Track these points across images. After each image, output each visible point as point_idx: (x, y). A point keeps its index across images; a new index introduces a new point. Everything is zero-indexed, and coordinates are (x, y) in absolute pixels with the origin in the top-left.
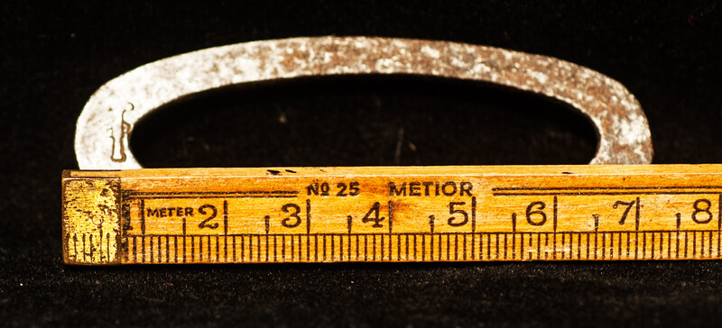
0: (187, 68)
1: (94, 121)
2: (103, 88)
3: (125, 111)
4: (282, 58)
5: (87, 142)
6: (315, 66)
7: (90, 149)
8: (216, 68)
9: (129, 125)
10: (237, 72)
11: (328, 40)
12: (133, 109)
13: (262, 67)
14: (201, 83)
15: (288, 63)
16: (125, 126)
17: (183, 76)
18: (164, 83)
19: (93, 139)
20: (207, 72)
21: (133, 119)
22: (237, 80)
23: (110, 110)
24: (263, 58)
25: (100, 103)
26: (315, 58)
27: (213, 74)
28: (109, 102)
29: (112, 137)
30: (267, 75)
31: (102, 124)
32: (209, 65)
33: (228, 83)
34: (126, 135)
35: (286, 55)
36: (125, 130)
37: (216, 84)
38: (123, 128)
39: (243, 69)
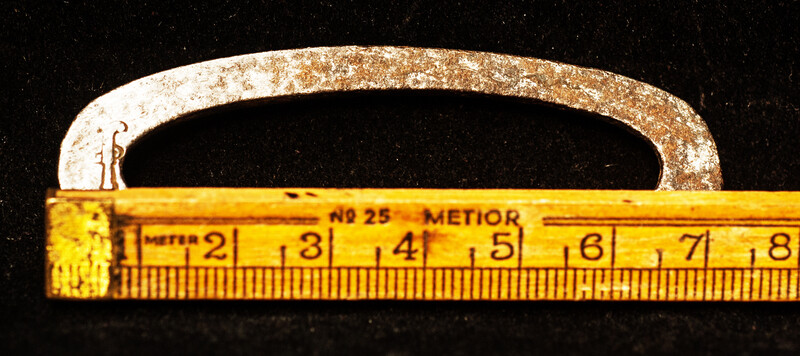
0: (189, 83)
1: (81, 144)
2: (91, 105)
3: (117, 132)
4: (298, 71)
5: (73, 169)
6: (337, 80)
7: (76, 178)
8: (222, 83)
9: (121, 149)
10: (248, 87)
11: (352, 50)
12: (126, 130)
13: (275, 82)
14: (204, 100)
15: (305, 77)
16: (116, 149)
17: (185, 91)
18: (161, 100)
19: (79, 165)
20: (211, 88)
21: (125, 141)
22: (247, 95)
23: (100, 131)
24: (277, 71)
25: (88, 123)
26: (337, 71)
27: (219, 89)
28: (98, 122)
29: (101, 163)
30: (281, 91)
31: (89, 148)
32: (214, 79)
33: (237, 99)
34: (118, 161)
35: (303, 66)
36: (117, 155)
37: (223, 100)
38: (114, 152)
39: (254, 84)
